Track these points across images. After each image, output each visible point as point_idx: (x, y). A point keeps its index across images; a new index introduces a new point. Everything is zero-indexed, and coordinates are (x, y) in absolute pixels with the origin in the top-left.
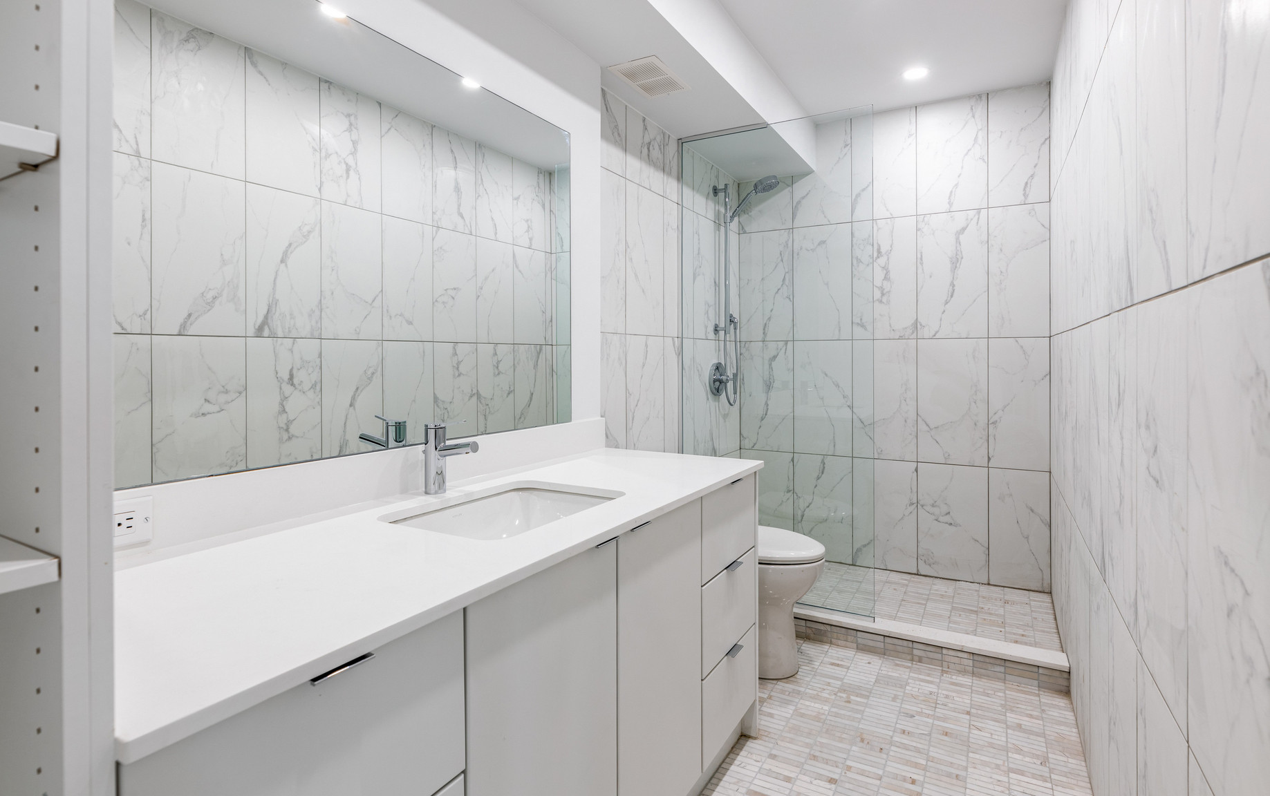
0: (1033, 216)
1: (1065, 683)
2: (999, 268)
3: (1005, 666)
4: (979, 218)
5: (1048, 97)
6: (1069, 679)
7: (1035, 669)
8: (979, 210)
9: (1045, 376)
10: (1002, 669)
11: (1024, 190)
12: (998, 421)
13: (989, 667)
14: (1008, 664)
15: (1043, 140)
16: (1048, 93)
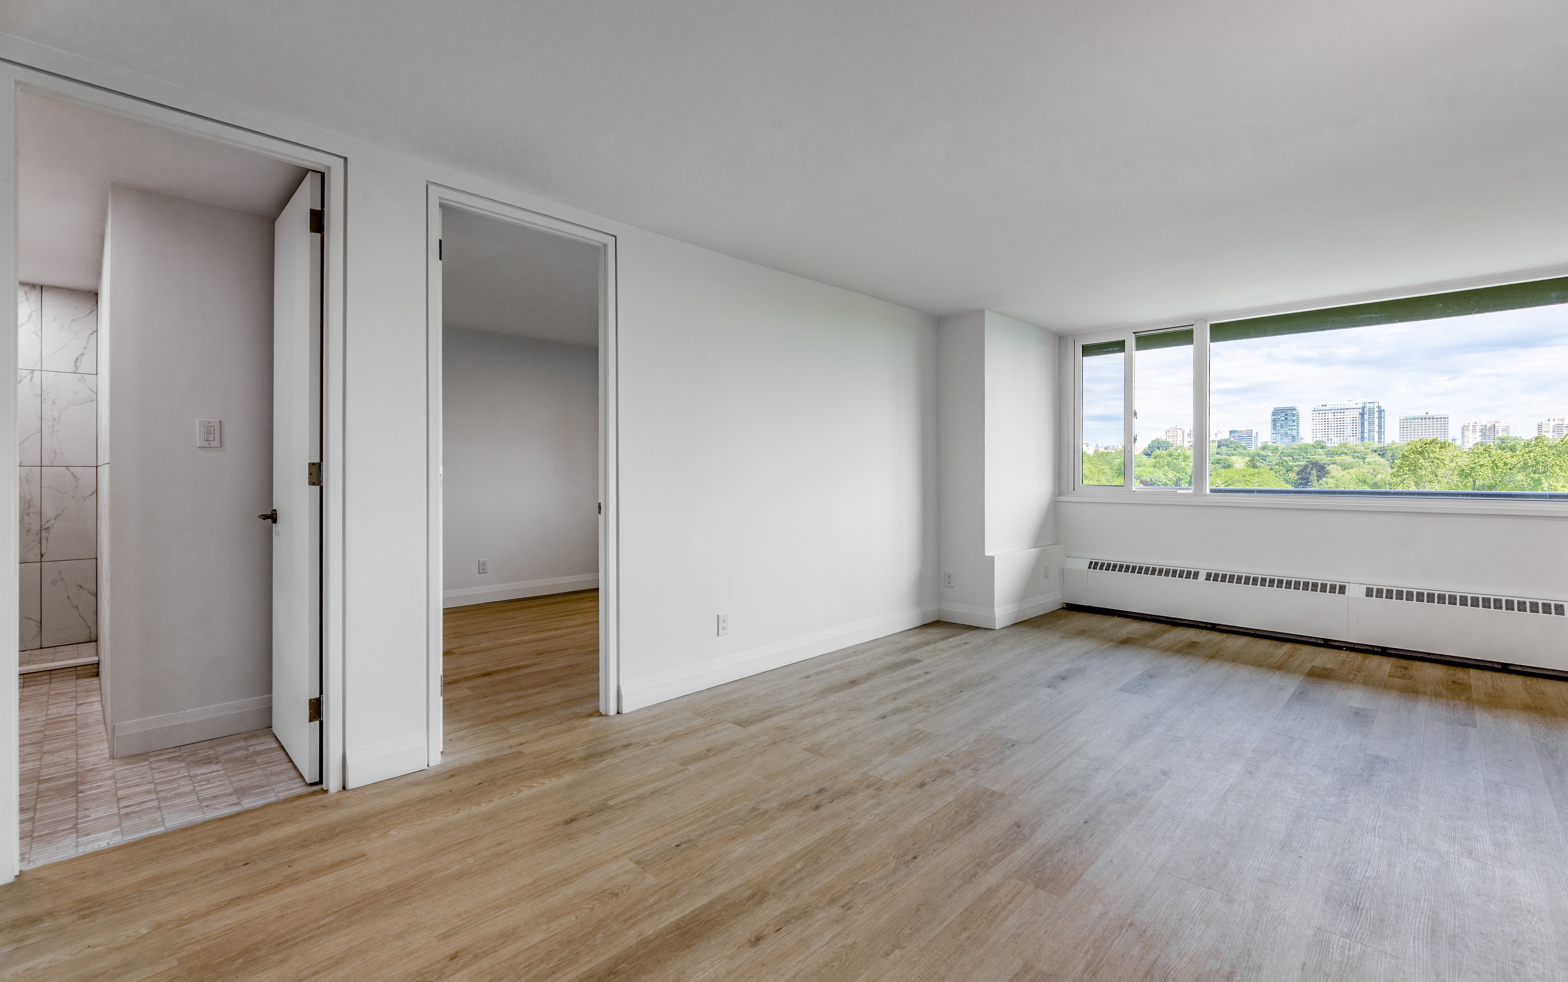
0: (82, 382)
1: (96, 670)
2: (52, 416)
3: (50, 675)
4: (32, 377)
5: (96, 304)
6: (98, 667)
7: (74, 669)
8: (33, 371)
9: (93, 493)
10: (48, 677)
11: (75, 363)
12: (51, 527)
13: (38, 678)
14: (52, 672)
15: (91, 332)
16: (96, 301)
